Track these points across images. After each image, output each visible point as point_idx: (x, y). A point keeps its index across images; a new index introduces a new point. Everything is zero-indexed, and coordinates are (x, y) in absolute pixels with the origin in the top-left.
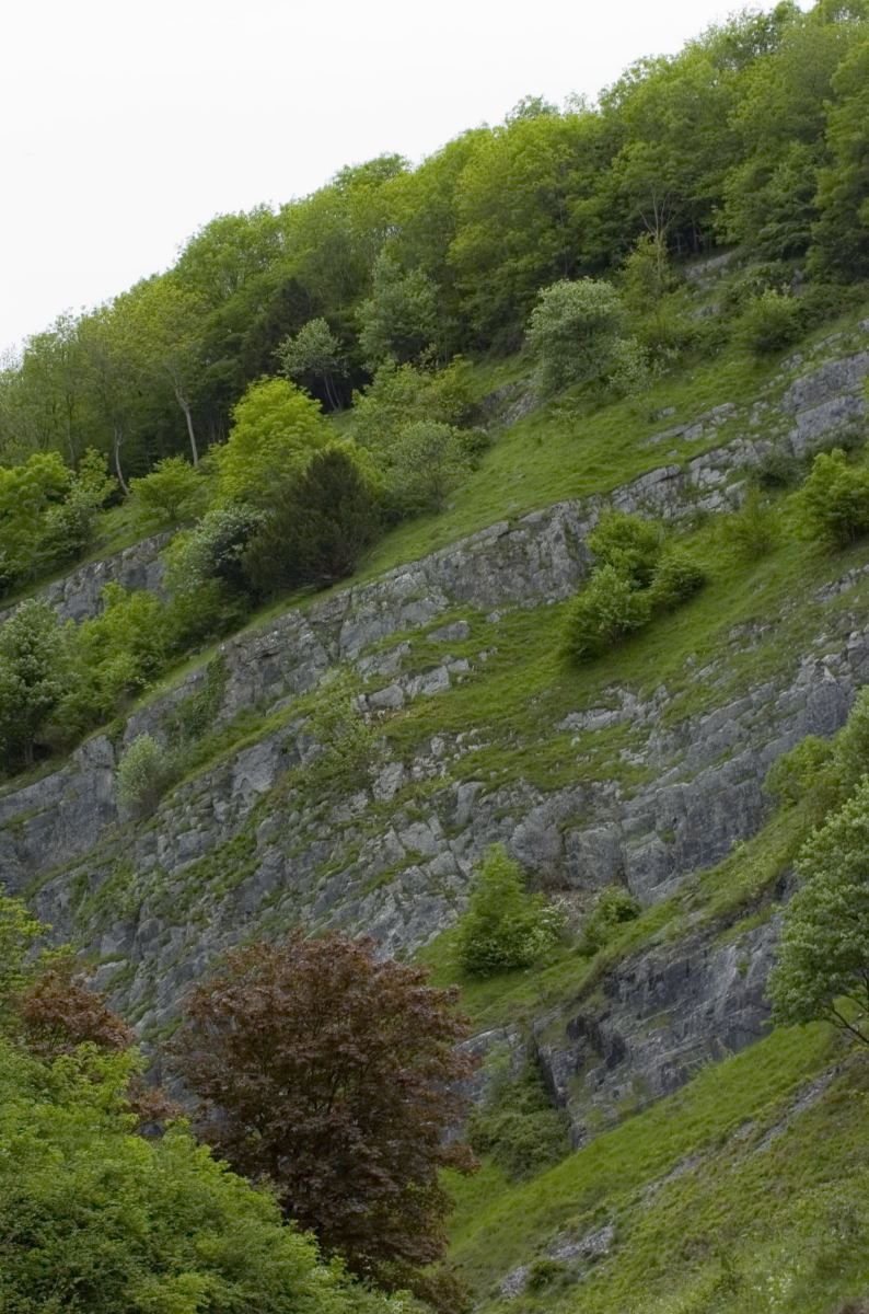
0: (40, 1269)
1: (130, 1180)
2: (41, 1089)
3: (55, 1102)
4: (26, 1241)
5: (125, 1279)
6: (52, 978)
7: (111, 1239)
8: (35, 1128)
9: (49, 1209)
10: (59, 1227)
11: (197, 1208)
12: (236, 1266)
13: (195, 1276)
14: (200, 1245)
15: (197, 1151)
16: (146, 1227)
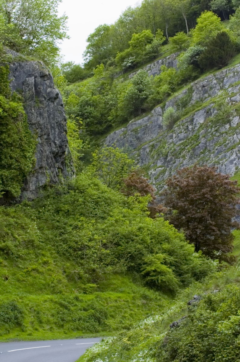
0: (121, 251)
1: (146, 229)
2: (125, 205)
3: (129, 208)
4: (117, 244)
5: (143, 255)
6: (134, 174)
7: (140, 244)
8: (122, 215)
9: (124, 236)
10: (126, 241)
11: (163, 237)
12: (172, 252)
13: (161, 254)
14: (163, 247)
15: (165, 222)
16: (149, 241)
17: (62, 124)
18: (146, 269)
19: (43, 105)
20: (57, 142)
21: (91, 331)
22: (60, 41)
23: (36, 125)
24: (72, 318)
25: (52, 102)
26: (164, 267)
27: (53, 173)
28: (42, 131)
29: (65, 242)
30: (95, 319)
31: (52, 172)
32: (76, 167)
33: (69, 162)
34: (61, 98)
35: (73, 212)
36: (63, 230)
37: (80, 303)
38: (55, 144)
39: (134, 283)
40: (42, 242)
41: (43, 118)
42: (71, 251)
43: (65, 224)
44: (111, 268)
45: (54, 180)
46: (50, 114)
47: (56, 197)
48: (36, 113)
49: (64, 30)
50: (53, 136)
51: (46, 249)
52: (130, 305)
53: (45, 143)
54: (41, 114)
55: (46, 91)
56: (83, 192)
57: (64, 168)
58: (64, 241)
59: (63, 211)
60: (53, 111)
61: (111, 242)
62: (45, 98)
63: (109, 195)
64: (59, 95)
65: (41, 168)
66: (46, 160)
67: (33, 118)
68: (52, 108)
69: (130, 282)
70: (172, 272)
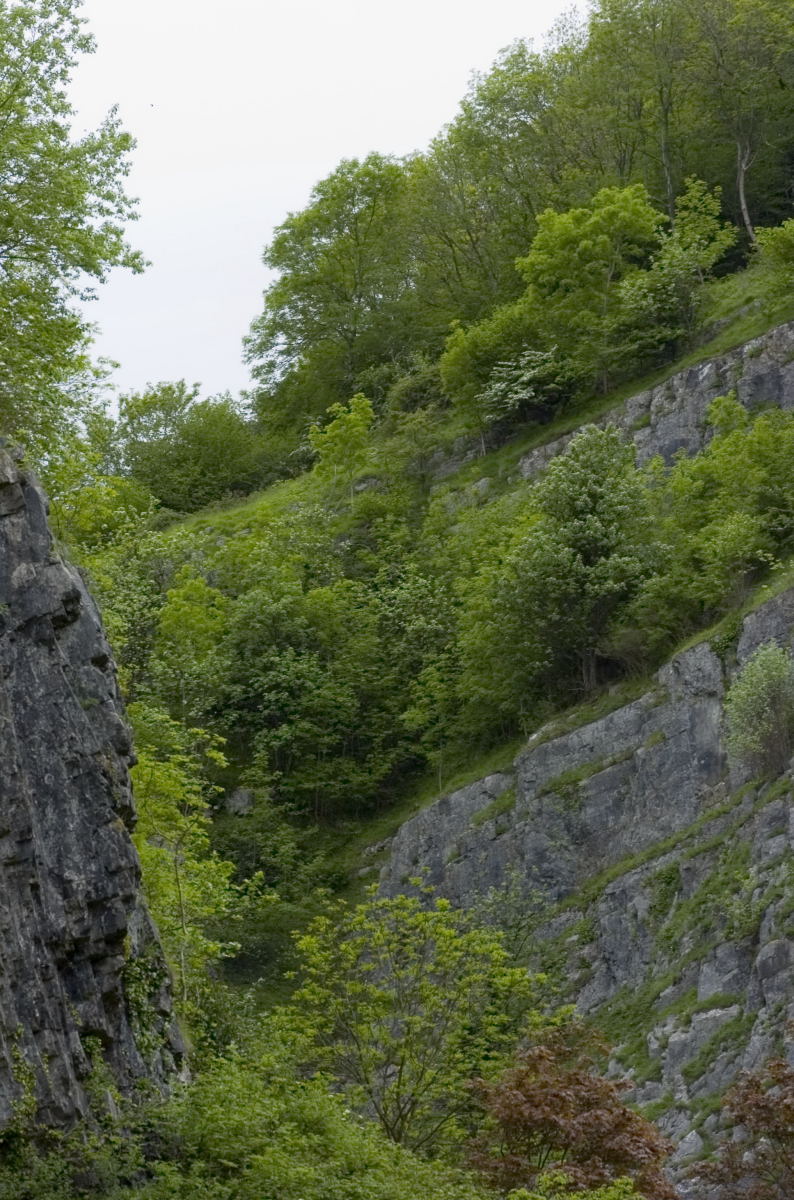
17: (105, 774)
20: (78, 880)
22: (84, 280)
25: (41, 641)
27: (58, 1062)
31: (52, 1058)
32: (195, 1023)
33: (150, 995)
34: (95, 619)
38: (65, 887)
45: (63, 1102)
46: (34, 714)
49: (108, 218)
50: (51, 842)
55: (7, 578)
56: (236, 1172)
57: (118, 1030)
60: (48, 694)
64: (85, 601)
66: (14, 986)
68: (44, 681)
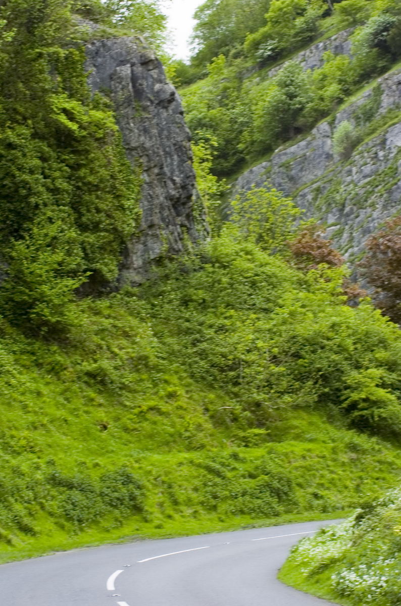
0: (303, 368)
1: (344, 327)
2: (302, 285)
3: (309, 291)
4: (297, 356)
5: (342, 372)
6: (306, 234)
7: (336, 354)
8: (300, 304)
9: (307, 340)
10: (312, 349)
11: (375, 339)
12: (394, 365)
13: (375, 370)
14: (377, 356)
15: (375, 312)
16: (352, 348)
17: (185, 147)
18: (350, 397)
19: (150, 114)
20: (177, 180)
21: (265, 514)
23: (139, 149)
24: (230, 491)
25: (164, 107)
26: (382, 393)
27: (173, 235)
28: (149, 161)
29: (203, 357)
30: (272, 492)
32: (211, 224)
33: (200, 215)
34: (180, 101)
35: (212, 302)
36: (198, 336)
37: (241, 465)
38: (174, 182)
39: (331, 423)
40: (164, 359)
41: (151, 138)
42: (215, 371)
43: (201, 324)
44: (289, 399)
45: (176, 247)
46: (162, 130)
47: (181, 278)
48: (137, 129)
50: (169, 168)
51: (170, 370)
52: (330, 463)
53: (155, 182)
54: (146, 131)
55: (153, 89)
56: (228, 267)
57: (190, 225)
58: (201, 355)
59: (195, 301)
60: (166, 124)
61: (286, 353)
62: (152, 102)
63: (273, 270)
64: (176, 95)
65: (151, 226)
66: (160, 212)
67: (133, 137)
68: (165, 120)
69: (324, 422)
70: (396, 401)
